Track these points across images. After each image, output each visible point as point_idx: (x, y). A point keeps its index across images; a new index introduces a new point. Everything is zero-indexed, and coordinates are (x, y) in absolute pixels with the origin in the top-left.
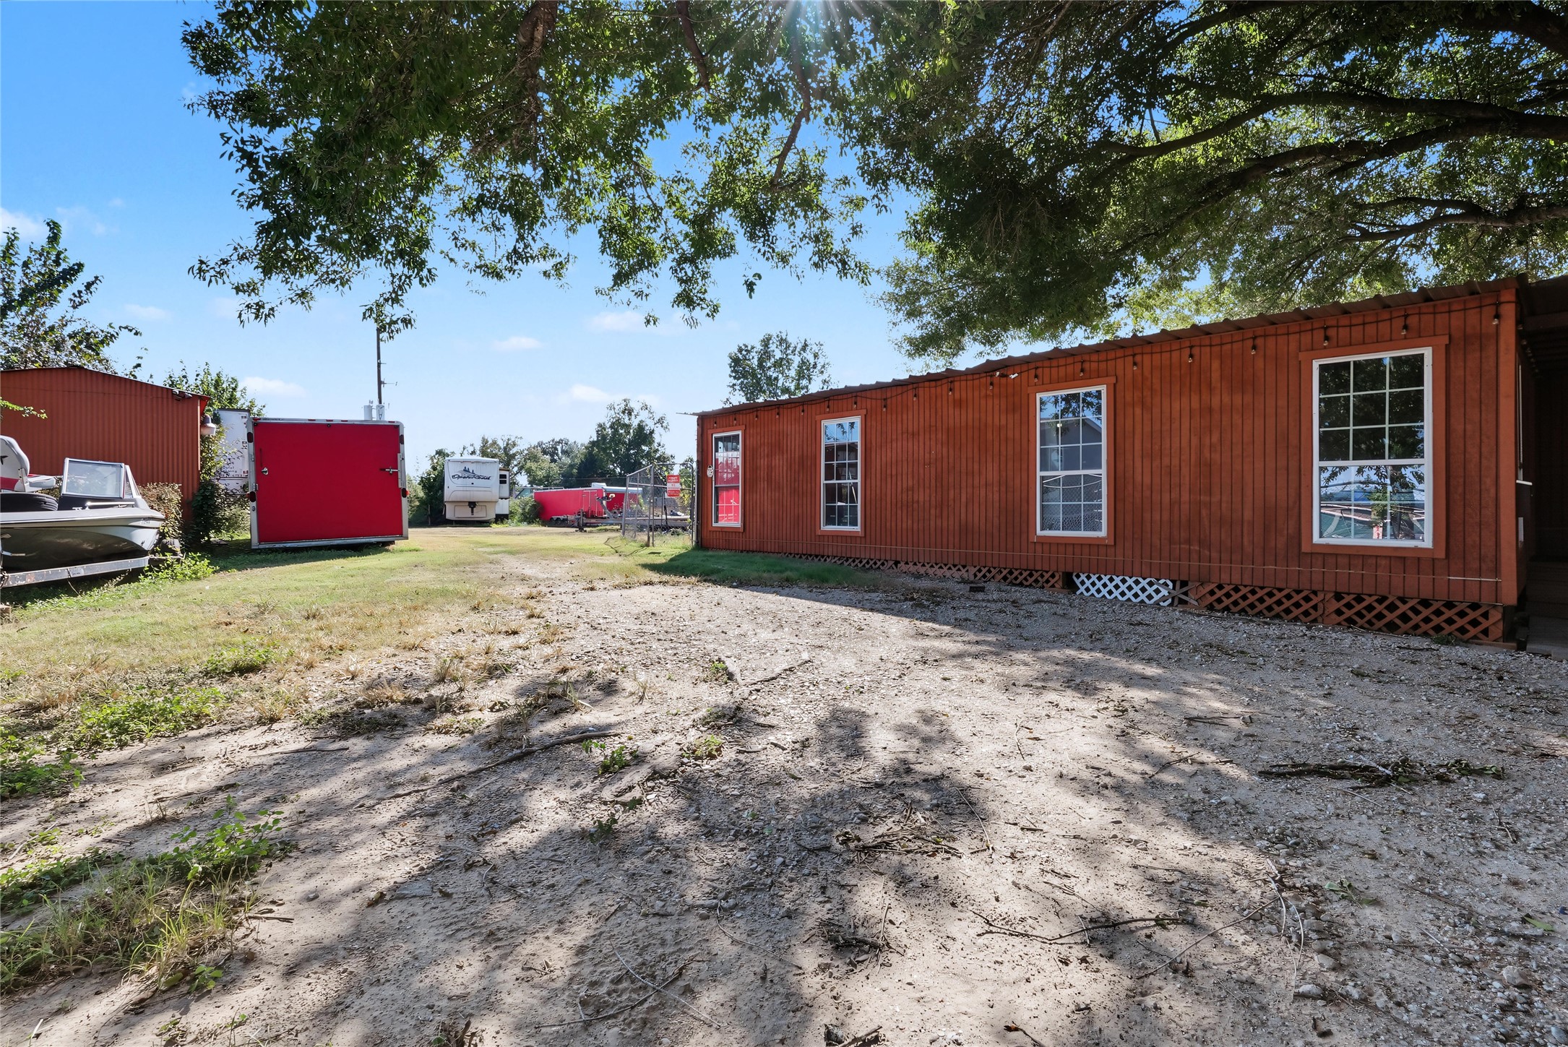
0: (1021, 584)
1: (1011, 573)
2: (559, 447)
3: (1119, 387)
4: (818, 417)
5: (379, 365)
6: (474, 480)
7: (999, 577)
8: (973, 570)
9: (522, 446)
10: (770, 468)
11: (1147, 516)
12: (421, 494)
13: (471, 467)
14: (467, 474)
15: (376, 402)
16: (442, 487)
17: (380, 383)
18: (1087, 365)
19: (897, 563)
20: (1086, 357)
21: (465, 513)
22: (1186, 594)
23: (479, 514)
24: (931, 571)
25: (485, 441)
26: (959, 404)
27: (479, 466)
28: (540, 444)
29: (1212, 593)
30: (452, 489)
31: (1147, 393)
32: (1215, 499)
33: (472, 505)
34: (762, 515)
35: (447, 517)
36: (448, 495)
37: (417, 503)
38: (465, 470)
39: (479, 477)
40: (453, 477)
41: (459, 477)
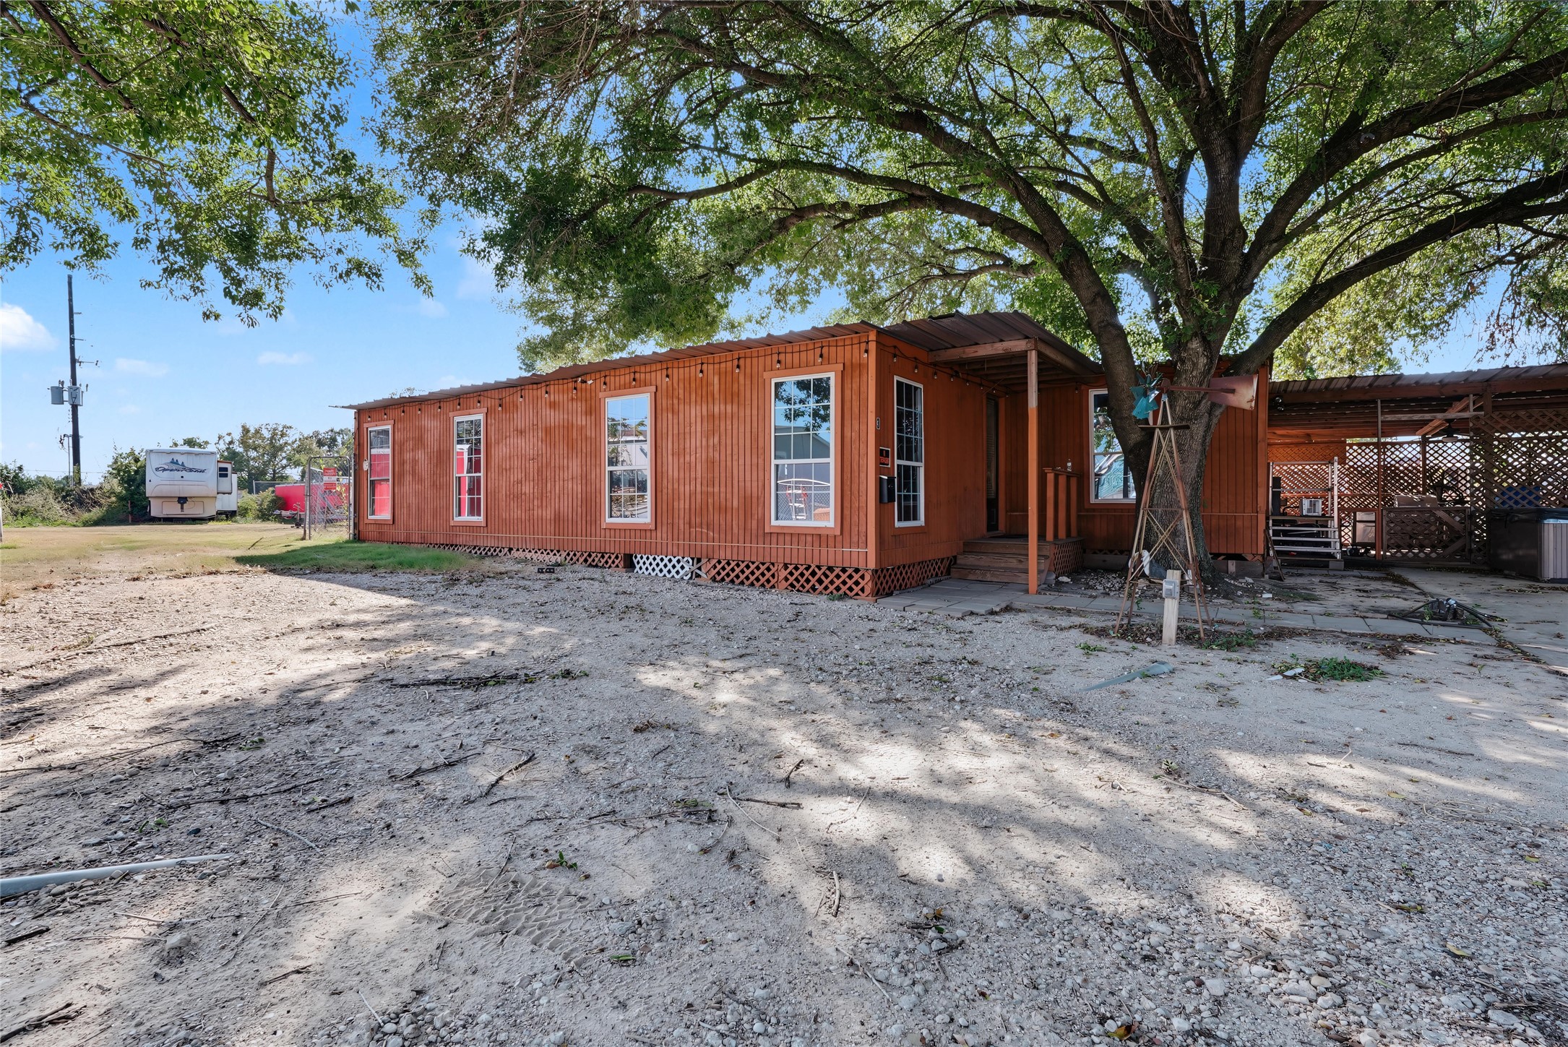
0: (596, 566)
1: (590, 556)
2: (339, 439)
3: (659, 394)
4: (451, 414)
5: (72, 341)
6: (184, 473)
7: (581, 560)
8: (564, 554)
9: (293, 436)
10: (415, 461)
11: (676, 504)
12: (119, 489)
13: (181, 459)
14: (176, 466)
15: (68, 384)
16: (143, 482)
17: (74, 361)
18: (637, 376)
19: (510, 550)
20: (637, 369)
21: (174, 510)
22: (699, 569)
23: (190, 510)
24: (535, 557)
25: (246, 430)
26: (553, 405)
27: (190, 457)
28: (316, 434)
29: (715, 567)
30: (155, 484)
31: (676, 401)
32: (716, 489)
33: (182, 500)
34: (409, 507)
35: (153, 514)
36: (150, 489)
37: (114, 499)
38: (173, 462)
39: (191, 470)
40: (157, 469)
41: (165, 470)
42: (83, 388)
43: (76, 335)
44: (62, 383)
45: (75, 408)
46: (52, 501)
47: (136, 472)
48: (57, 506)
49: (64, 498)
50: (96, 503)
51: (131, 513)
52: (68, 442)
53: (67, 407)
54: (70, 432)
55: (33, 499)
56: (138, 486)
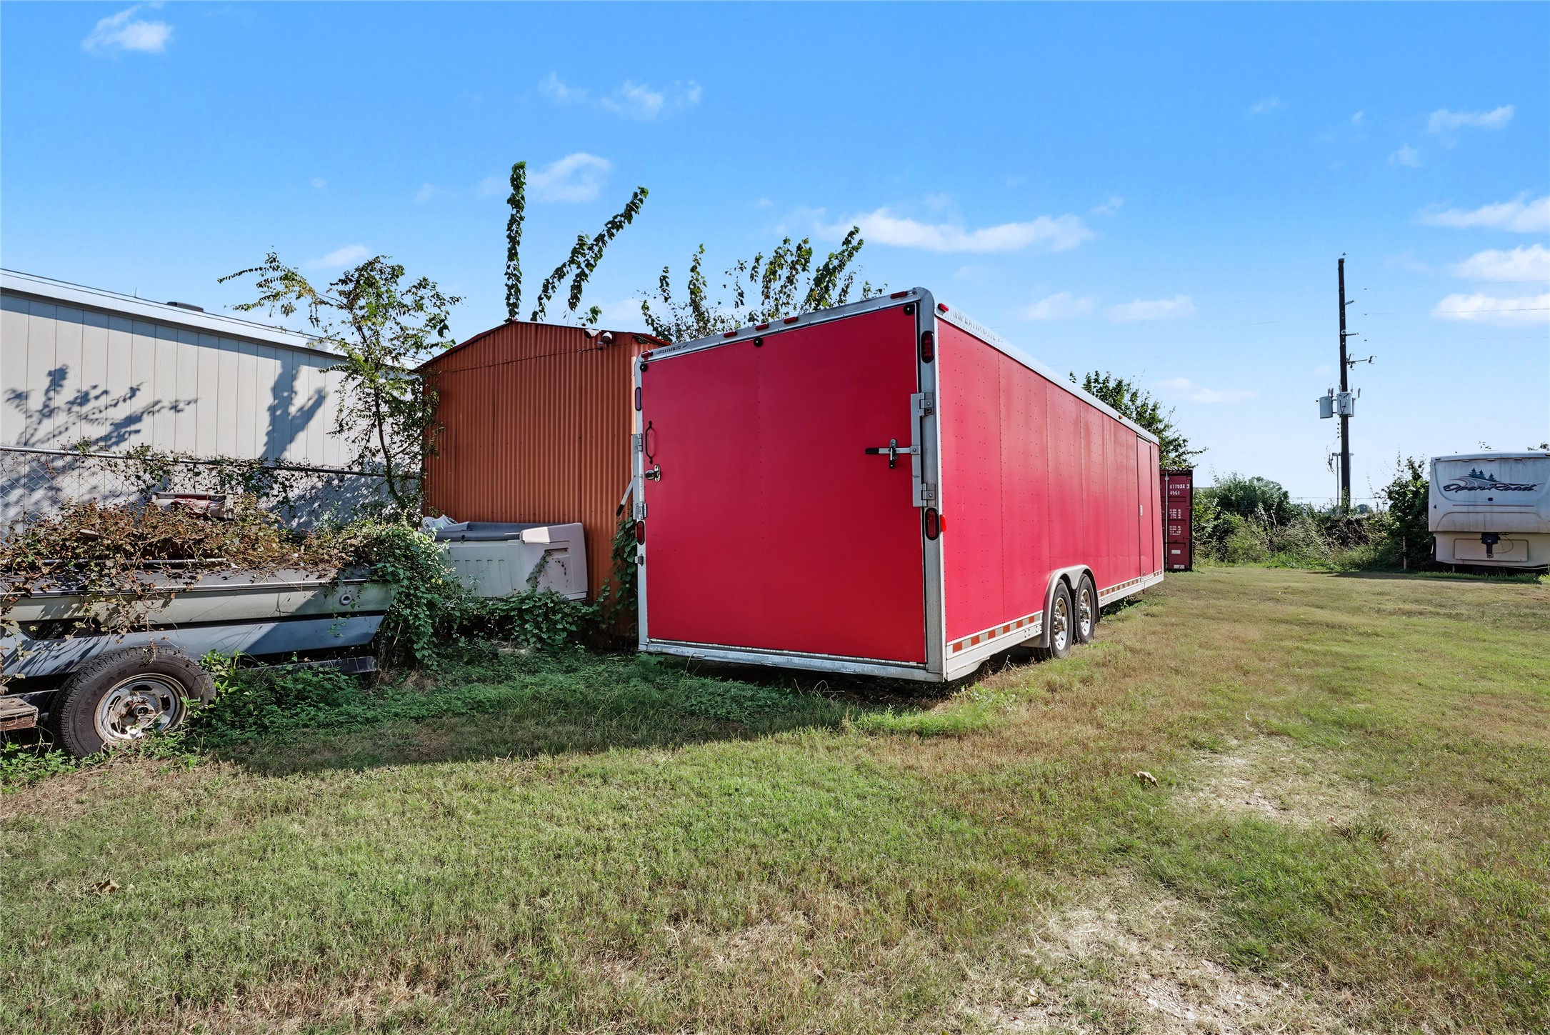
5: (1343, 338)
6: (1494, 493)
12: (1390, 520)
14: (1479, 481)
15: (1337, 391)
16: (1425, 508)
17: (1344, 362)
23: (1503, 555)
27: (1506, 467)
30: (1443, 511)
33: (1490, 539)
35: (1439, 558)
36: (1435, 519)
37: (1384, 534)
38: (1473, 475)
39: (1506, 487)
40: (1447, 488)
41: (1459, 488)
42: (1354, 395)
43: (1348, 331)
44: (1331, 391)
45: (1345, 419)
46: (1314, 534)
47: (1416, 494)
48: (1319, 540)
49: (1328, 529)
50: (1362, 539)
51: (1407, 555)
52: (1337, 462)
53: (1337, 419)
54: (1339, 450)
55: (1294, 531)
56: (1419, 514)
